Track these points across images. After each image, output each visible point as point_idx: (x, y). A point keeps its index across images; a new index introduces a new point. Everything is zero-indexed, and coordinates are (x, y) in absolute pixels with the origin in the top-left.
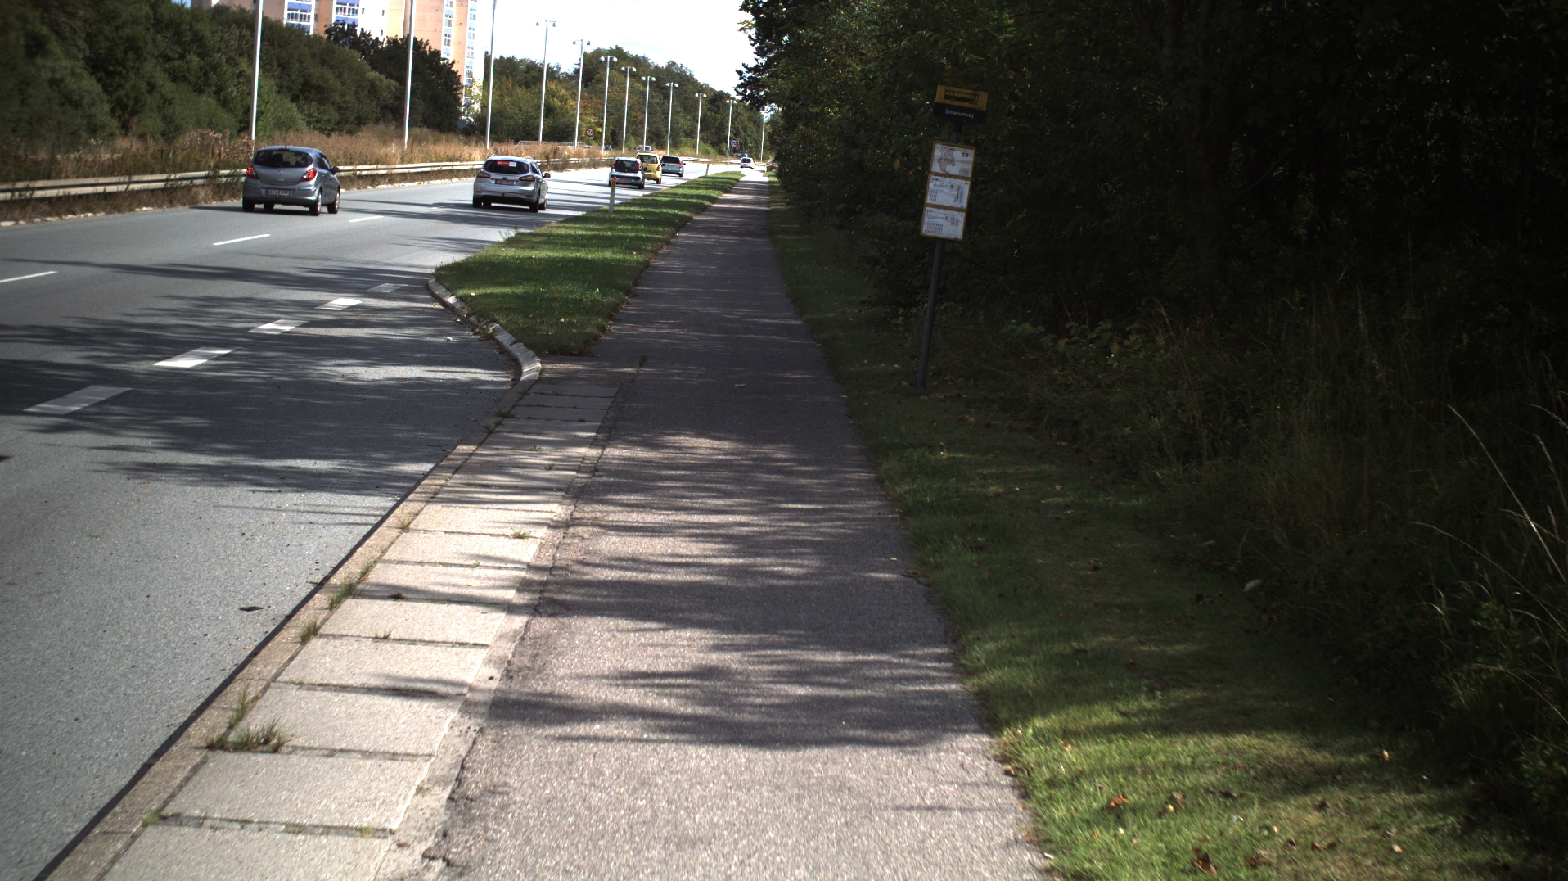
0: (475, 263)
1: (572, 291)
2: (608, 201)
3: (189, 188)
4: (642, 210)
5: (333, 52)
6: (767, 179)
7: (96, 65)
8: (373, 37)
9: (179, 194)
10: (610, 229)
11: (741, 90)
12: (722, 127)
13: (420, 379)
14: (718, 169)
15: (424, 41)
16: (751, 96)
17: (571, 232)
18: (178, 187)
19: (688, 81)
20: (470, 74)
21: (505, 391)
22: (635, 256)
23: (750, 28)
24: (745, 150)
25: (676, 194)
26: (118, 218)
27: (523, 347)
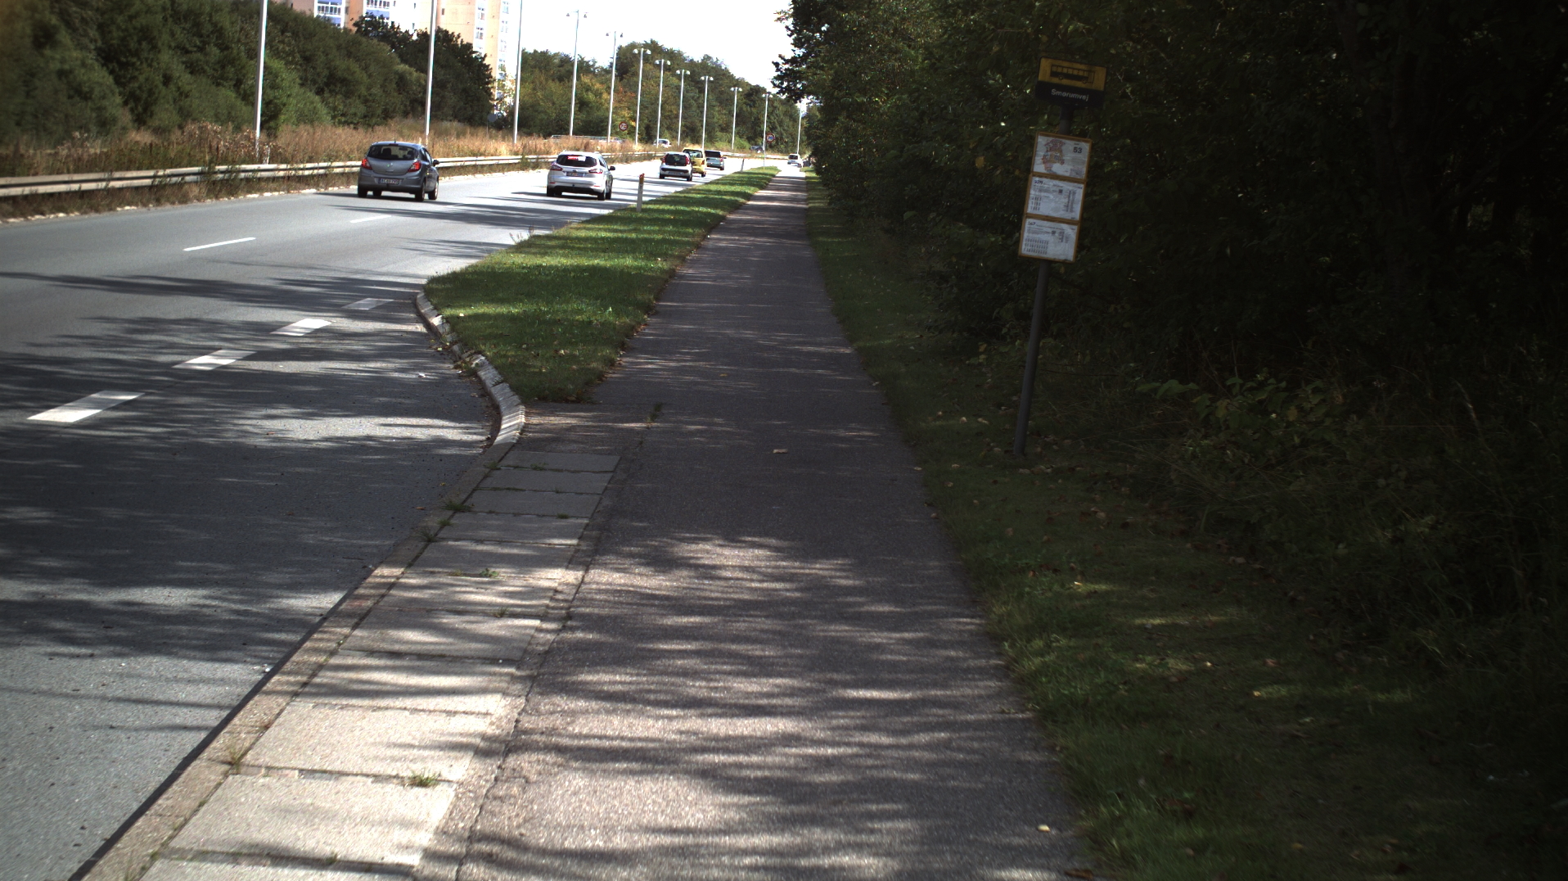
0: (475, 273)
1: (583, 310)
2: (635, 198)
3: (180, 185)
4: (672, 208)
5: (360, 43)
6: (803, 175)
7: (109, 57)
8: (403, 30)
9: (168, 191)
10: (635, 230)
11: (777, 82)
12: (758, 122)
13: (369, 438)
14: (754, 163)
15: (456, 34)
16: (788, 89)
17: (592, 234)
18: (166, 185)
19: (724, 75)
20: (503, 68)
21: (474, 457)
22: (660, 264)
23: (787, 18)
24: (781, 145)
25: (709, 191)
26: (93, 217)
27: (508, 390)
